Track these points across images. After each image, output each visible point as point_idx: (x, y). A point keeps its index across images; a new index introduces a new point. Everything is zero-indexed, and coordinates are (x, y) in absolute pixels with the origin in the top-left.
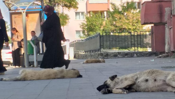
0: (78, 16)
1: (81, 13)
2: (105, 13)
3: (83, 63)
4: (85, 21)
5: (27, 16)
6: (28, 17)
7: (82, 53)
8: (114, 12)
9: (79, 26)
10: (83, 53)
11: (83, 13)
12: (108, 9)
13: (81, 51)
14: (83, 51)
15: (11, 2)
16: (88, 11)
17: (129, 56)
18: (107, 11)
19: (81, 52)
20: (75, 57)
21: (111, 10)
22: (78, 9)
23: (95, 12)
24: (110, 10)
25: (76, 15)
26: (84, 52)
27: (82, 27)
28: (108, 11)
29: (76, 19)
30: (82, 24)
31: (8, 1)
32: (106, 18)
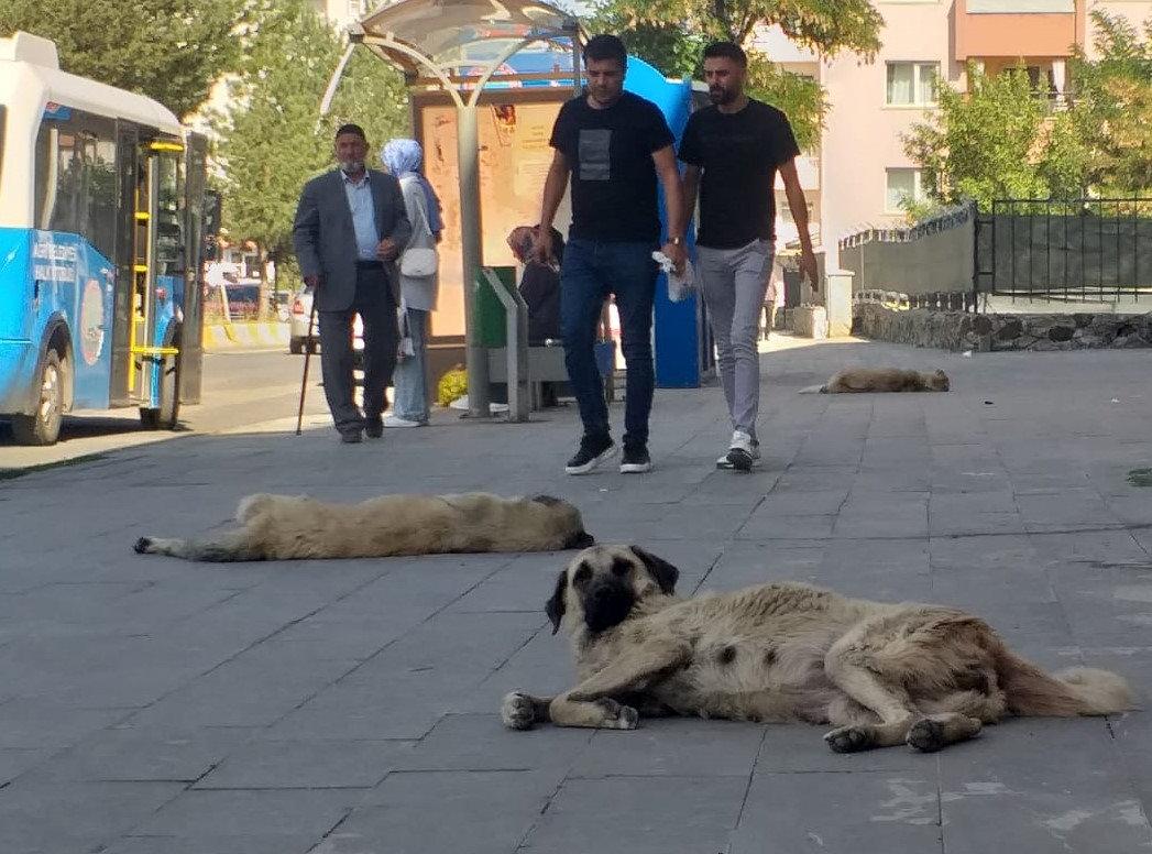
0: (901, 86)
1: (917, 69)
2: (1059, 69)
3: (824, 391)
4: (932, 118)
5: (510, 118)
6: (514, 122)
7: (894, 306)
8: (1109, 66)
9: (903, 146)
10: (902, 308)
11: (928, 68)
12: (1076, 48)
13: (893, 294)
14: (903, 296)
15: (395, 40)
16: (961, 56)
17: (1136, 335)
18: (1065, 58)
19: (892, 300)
20: (857, 327)
21: (1093, 56)
22: (882, 50)
23: (1000, 65)
24: (1083, 54)
25: (890, 80)
26: (903, 302)
27: (918, 151)
28: (1074, 62)
29: (889, 100)
30: (915, 135)
31: (383, 37)
32: (1060, 98)
